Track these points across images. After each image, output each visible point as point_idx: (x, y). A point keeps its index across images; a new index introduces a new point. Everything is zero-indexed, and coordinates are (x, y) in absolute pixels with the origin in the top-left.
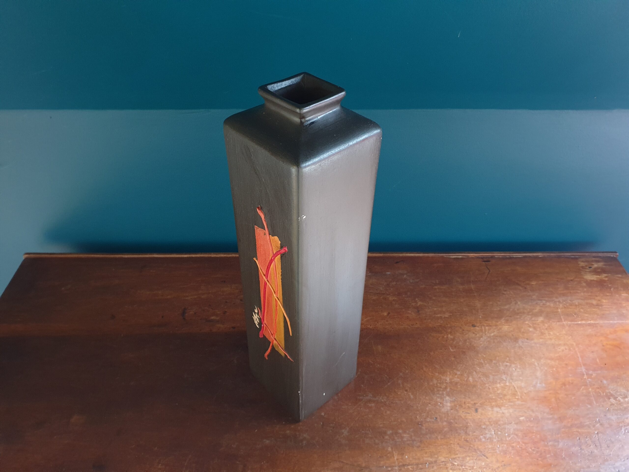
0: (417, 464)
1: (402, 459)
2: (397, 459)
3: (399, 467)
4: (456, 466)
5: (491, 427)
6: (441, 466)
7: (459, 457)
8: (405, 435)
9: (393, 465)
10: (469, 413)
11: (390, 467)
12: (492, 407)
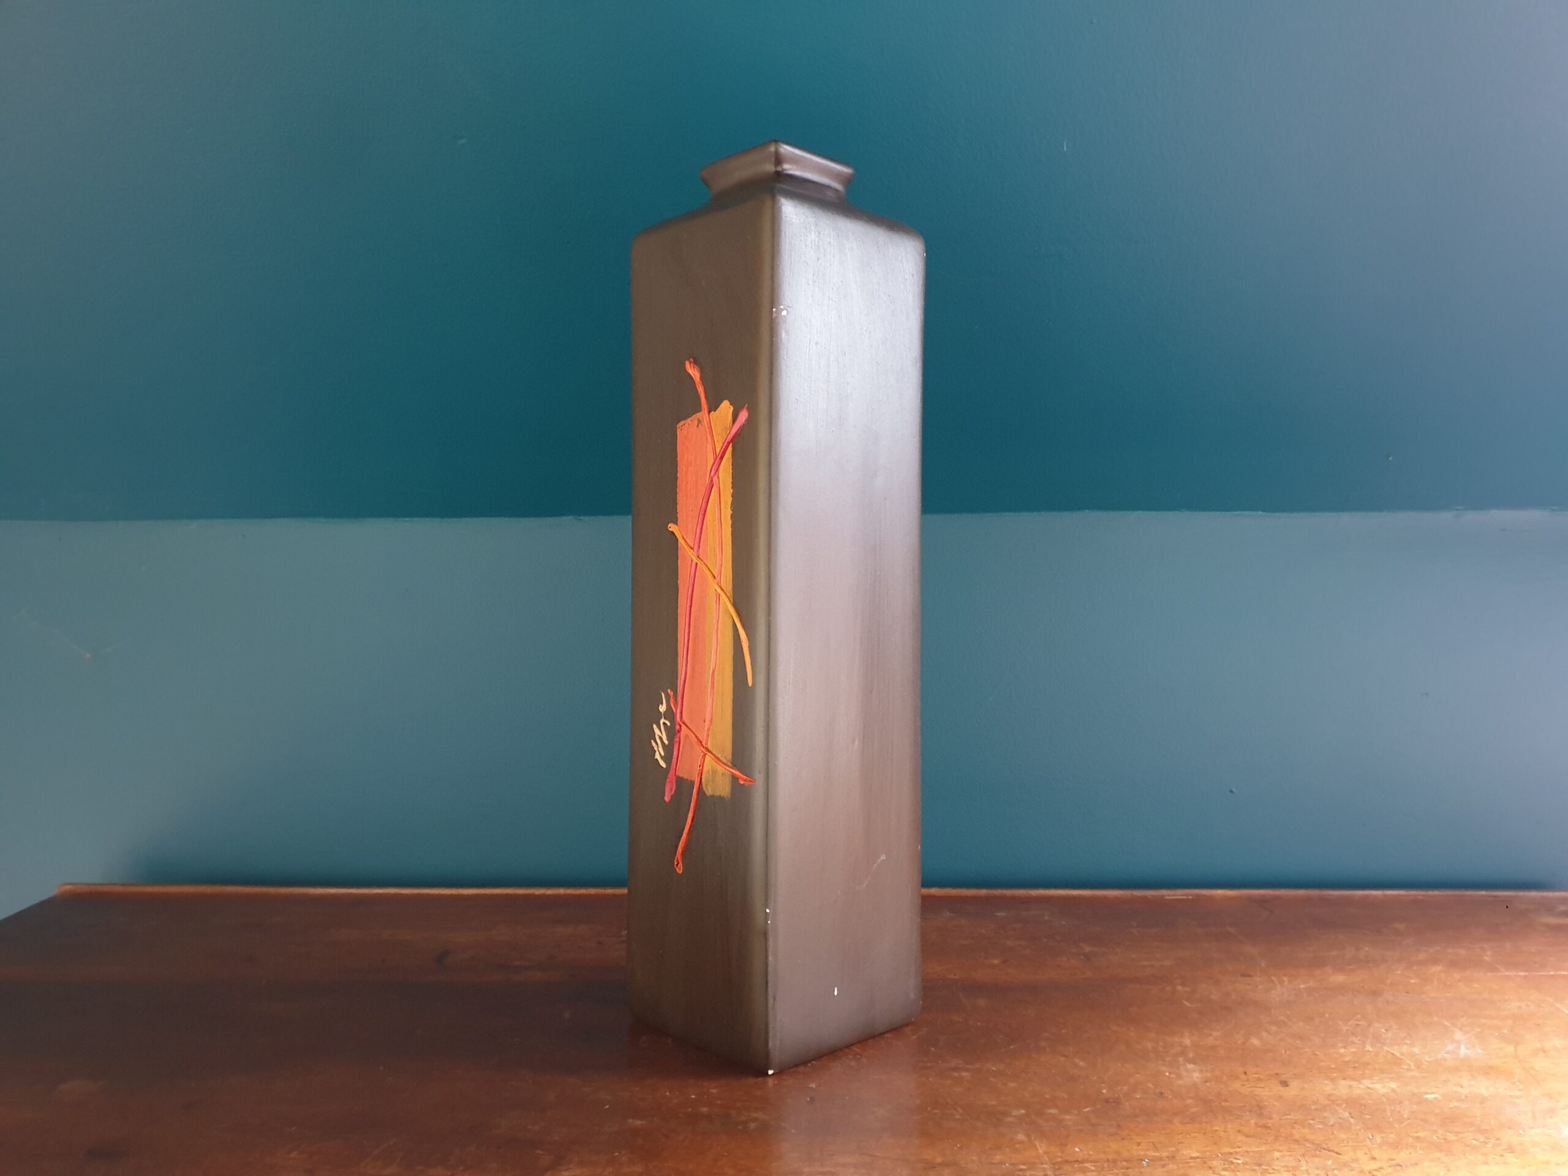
0: (1115, 1161)
1: (1063, 1152)
2: (1046, 1153)
3: (1054, 1164)
4: (1242, 1165)
5: (1338, 1108)
6: (1191, 1164)
7: (1247, 1152)
8: (1067, 1117)
9: (1037, 1161)
10: (1263, 1088)
11: (1024, 1164)
12: (1333, 1080)
